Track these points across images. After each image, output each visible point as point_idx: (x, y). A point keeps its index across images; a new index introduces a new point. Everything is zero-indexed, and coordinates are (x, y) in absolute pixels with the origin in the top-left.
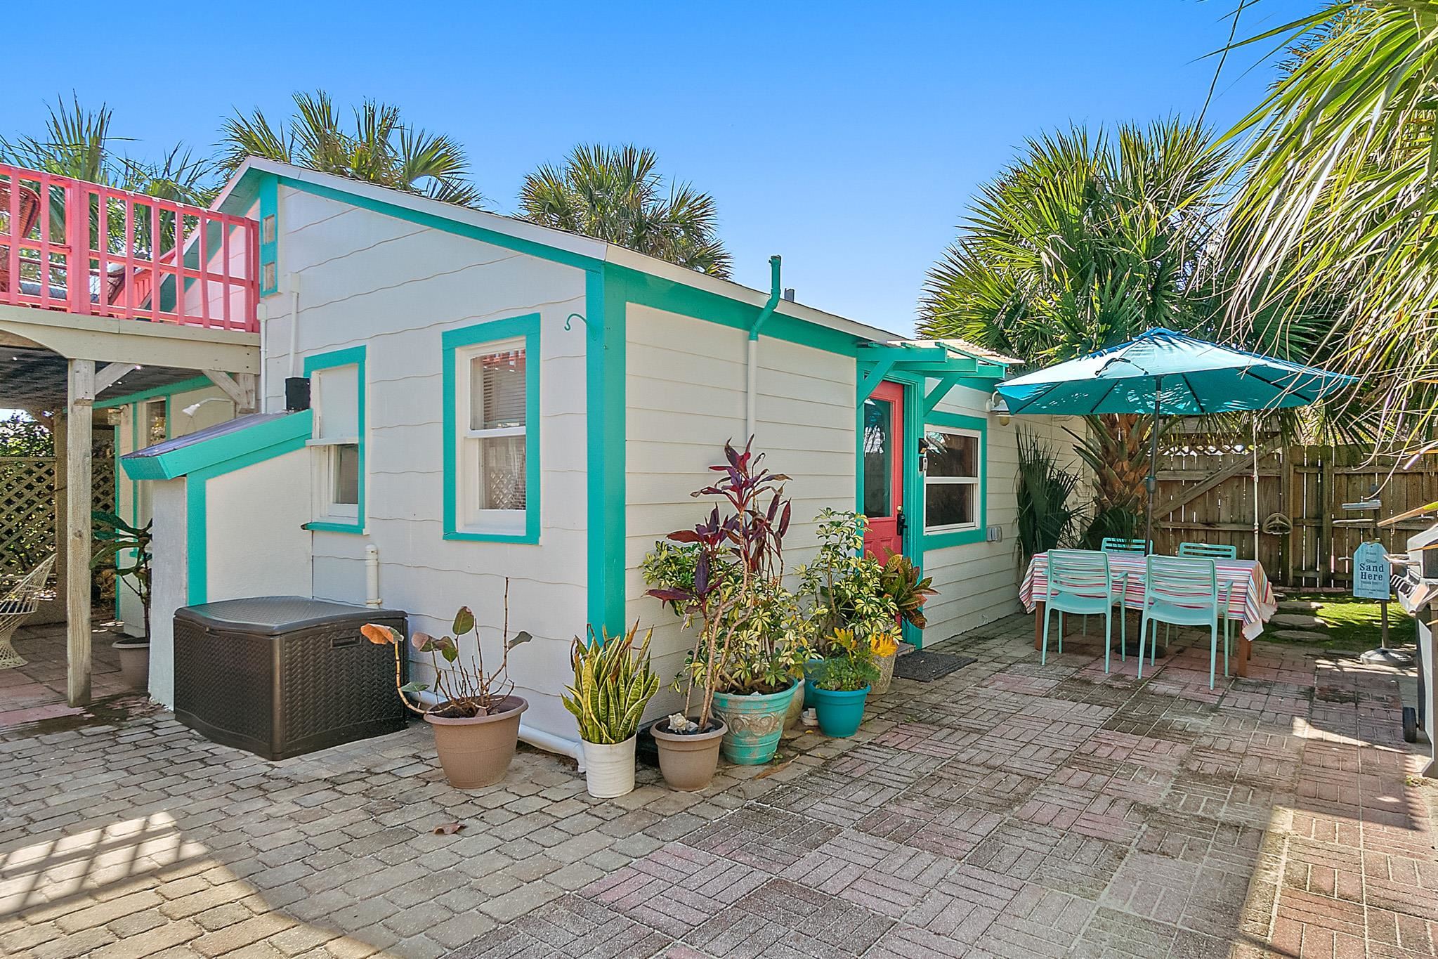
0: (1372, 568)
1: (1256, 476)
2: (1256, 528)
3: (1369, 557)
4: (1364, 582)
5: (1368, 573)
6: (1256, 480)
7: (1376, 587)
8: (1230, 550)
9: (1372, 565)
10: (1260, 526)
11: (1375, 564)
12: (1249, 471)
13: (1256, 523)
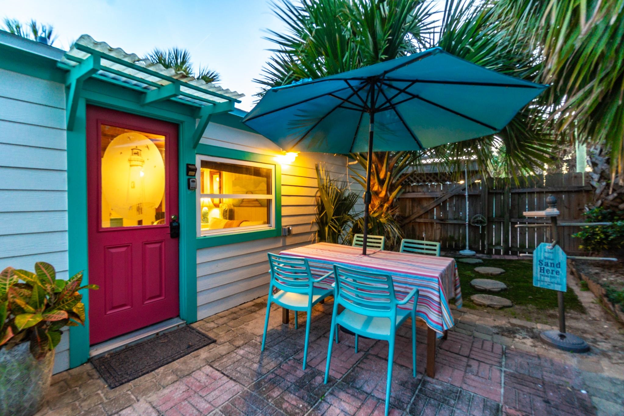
0: (549, 264)
1: (466, 194)
2: (467, 222)
3: (547, 255)
4: (542, 275)
5: (546, 268)
6: (467, 197)
7: (553, 280)
8: (435, 246)
9: (550, 261)
10: (469, 221)
11: (552, 262)
12: (464, 192)
13: (467, 220)
